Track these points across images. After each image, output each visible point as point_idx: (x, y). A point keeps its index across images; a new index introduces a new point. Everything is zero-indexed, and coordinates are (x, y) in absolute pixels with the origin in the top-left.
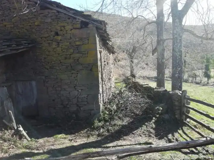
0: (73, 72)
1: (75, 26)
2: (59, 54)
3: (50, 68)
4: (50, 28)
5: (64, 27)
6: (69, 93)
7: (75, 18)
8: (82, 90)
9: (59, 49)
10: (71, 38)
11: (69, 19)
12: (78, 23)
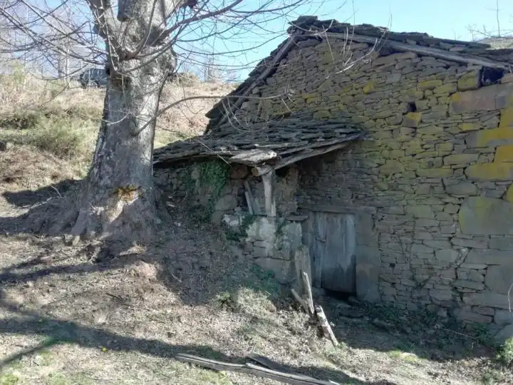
0: (448, 199)
1: (462, 84)
2: (414, 155)
3: (390, 187)
4: (396, 94)
5: (432, 89)
6: (434, 253)
7: (465, 64)
8: (470, 248)
9: (415, 144)
10: (448, 115)
11: (447, 67)
12: (471, 74)
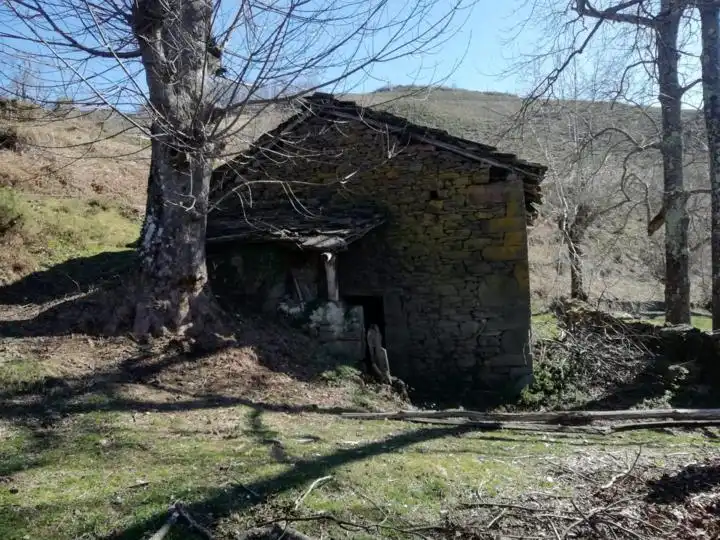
0: (469, 278)
1: (477, 178)
2: (437, 239)
3: (417, 269)
4: (419, 182)
5: (451, 180)
6: (459, 326)
7: (479, 162)
8: (488, 319)
9: (438, 229)
10: (465, 204)
11: (463, 162)
12: (483, 171)
